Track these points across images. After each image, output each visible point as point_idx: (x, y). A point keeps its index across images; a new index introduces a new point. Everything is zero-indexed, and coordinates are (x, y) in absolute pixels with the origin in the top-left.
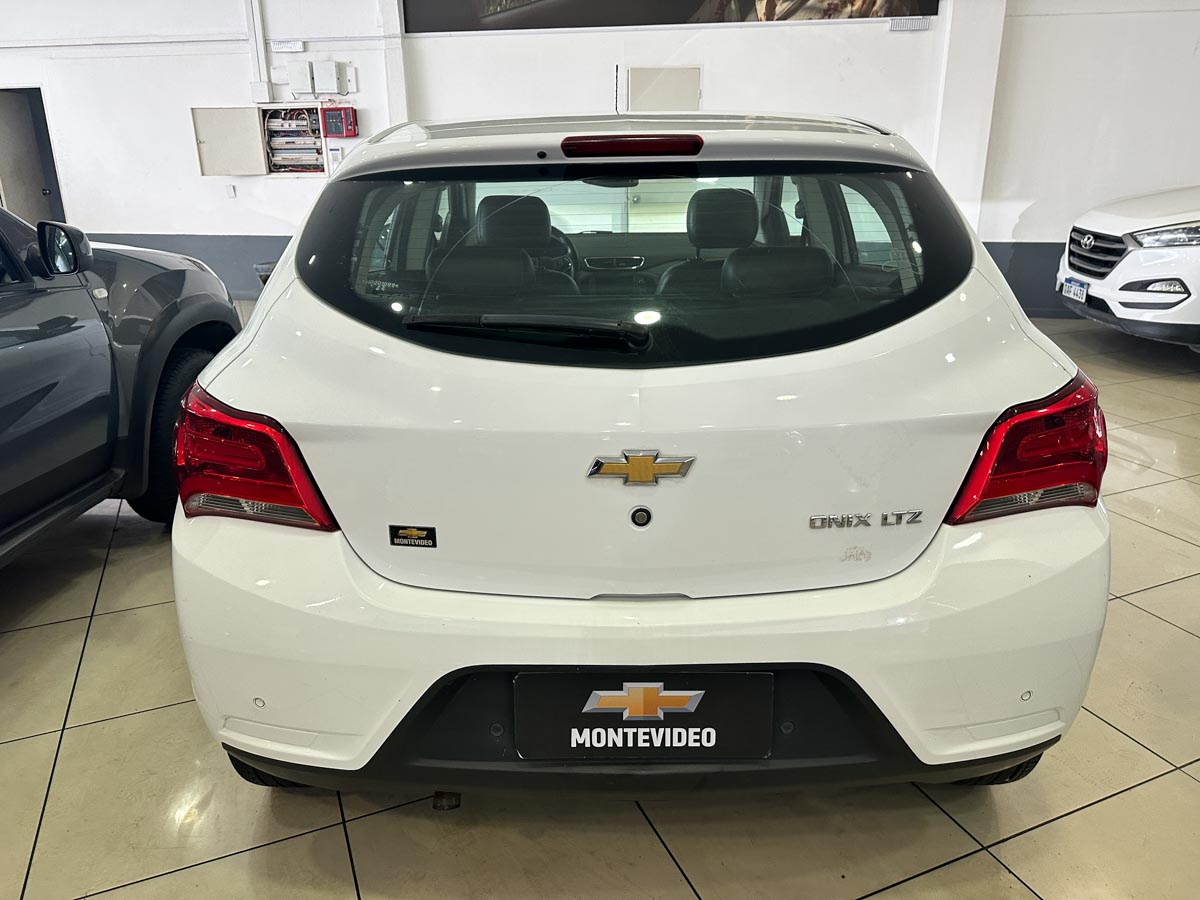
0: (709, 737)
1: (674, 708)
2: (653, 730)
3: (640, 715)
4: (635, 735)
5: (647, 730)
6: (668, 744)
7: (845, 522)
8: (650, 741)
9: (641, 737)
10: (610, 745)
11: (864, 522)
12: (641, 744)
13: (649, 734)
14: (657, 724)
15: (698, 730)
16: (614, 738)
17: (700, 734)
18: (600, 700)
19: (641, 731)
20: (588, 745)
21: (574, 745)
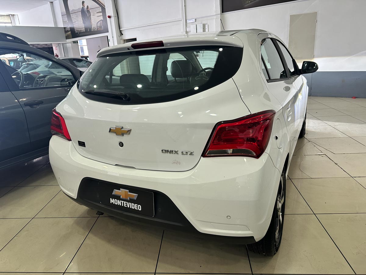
0: (139, 208)
1: (132, 198)
2: (127, 203)
3: (124, 198)
4: (123, 203)
5: (126, 202)
6: (131, 207)
7: (171, 152)
8: (127, 205)
9: (125, 204)
10: (118, 204)
11: (176, 152)
12: (125, 206)
13: (126, 203)
14: (128, 201)
15: (137, 205)
16: (119, 203)
17: (137, 206)
18: (116, 192)
19: (125, 202)
20: (114, 203)
21: (111, 203)
